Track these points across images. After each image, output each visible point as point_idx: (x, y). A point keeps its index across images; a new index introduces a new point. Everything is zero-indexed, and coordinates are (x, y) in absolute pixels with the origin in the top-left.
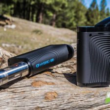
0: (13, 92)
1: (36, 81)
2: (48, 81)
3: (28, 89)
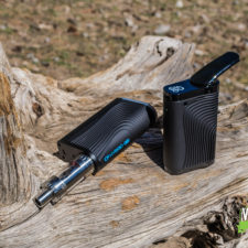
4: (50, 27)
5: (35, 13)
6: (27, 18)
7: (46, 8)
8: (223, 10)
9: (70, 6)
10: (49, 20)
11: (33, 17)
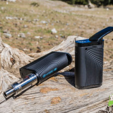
0: (26, 99)
1: (44, 88)
2: (53, 87)
3: (37, 95)
4: (28, 50)
5: (22, 44)
6: (18, 46)
7: (27, 42)
8: (110, 46)
9: (39, 42)
10: (28, 47)
11: (21, 45)
